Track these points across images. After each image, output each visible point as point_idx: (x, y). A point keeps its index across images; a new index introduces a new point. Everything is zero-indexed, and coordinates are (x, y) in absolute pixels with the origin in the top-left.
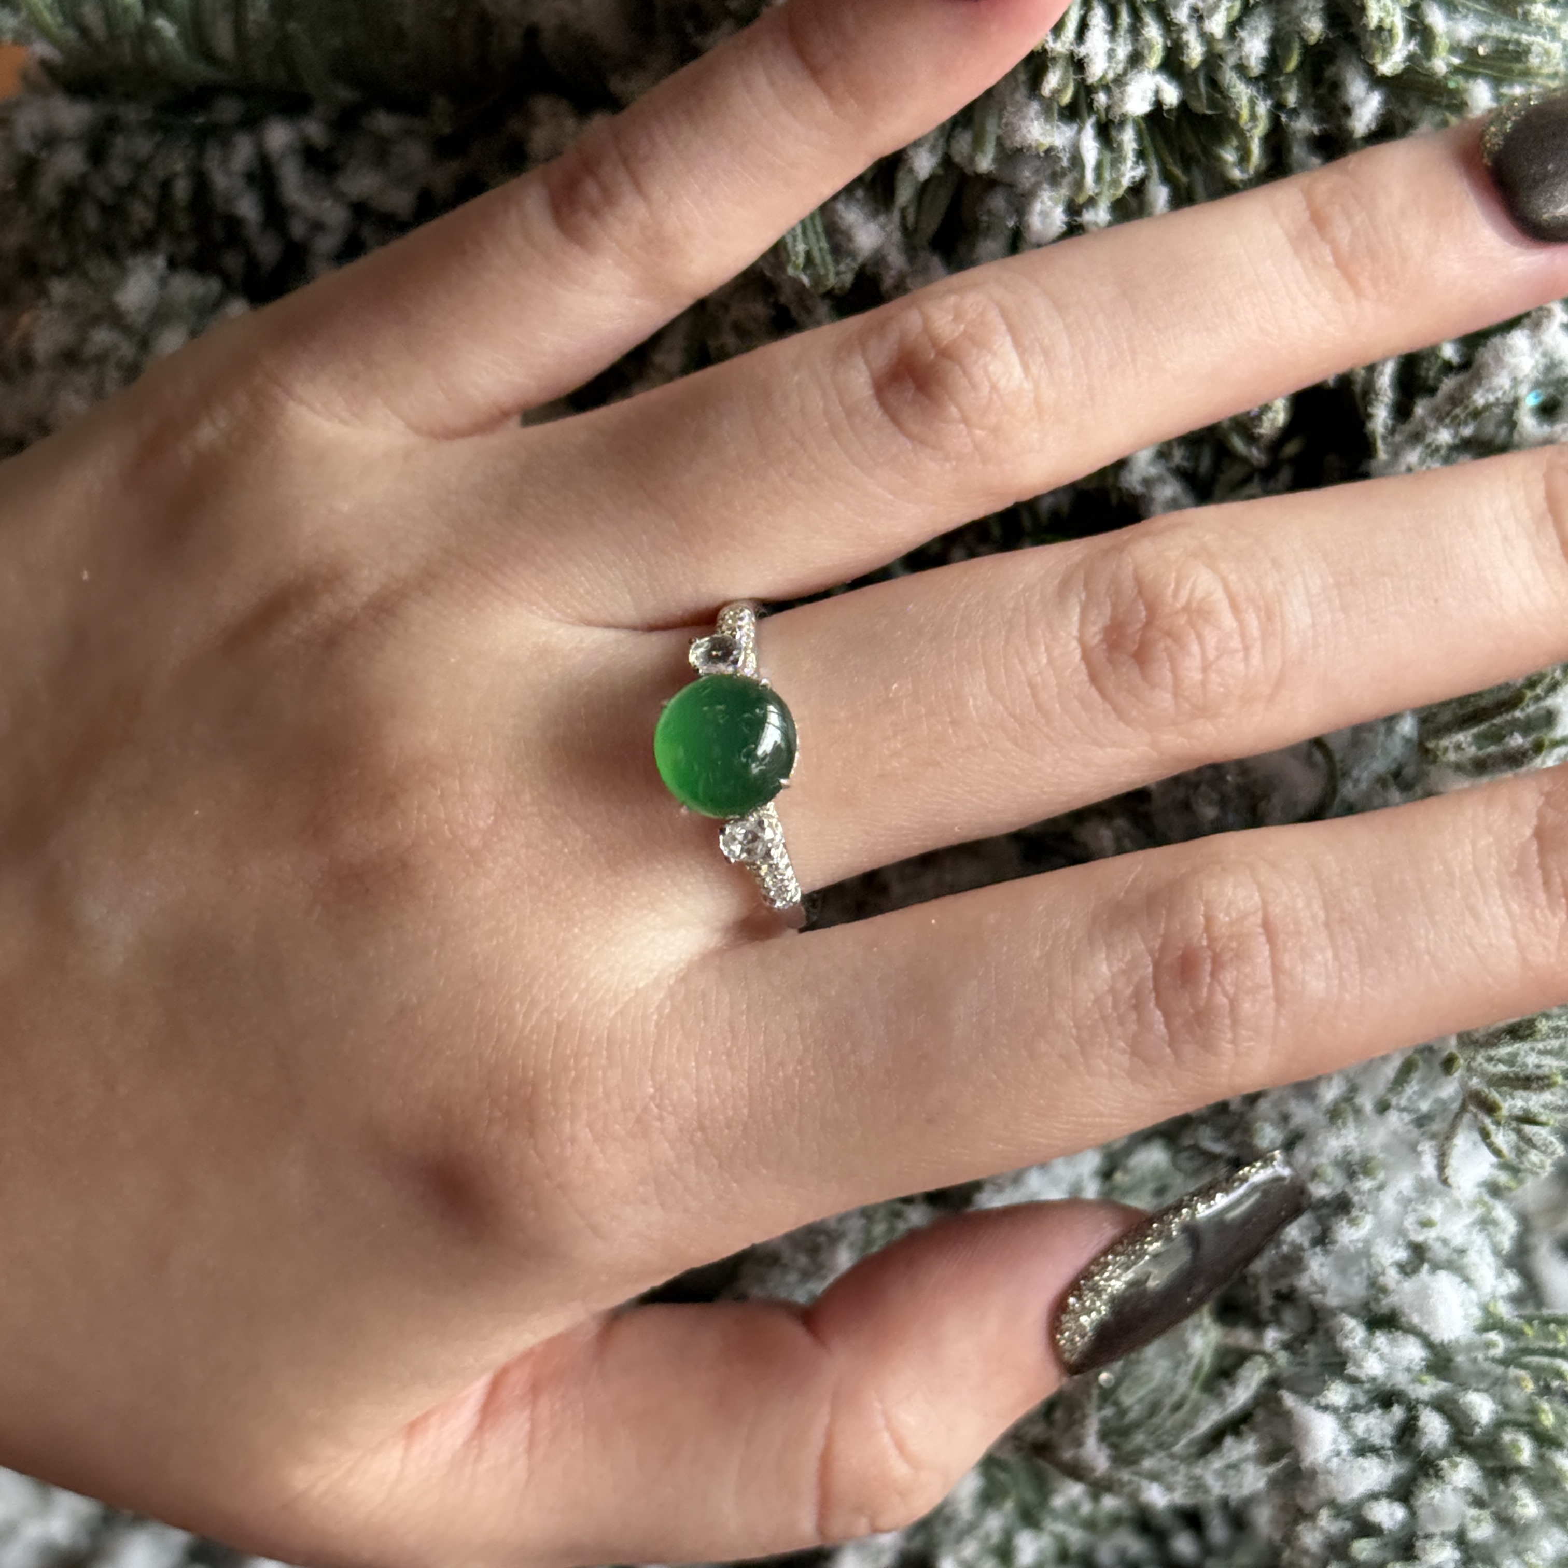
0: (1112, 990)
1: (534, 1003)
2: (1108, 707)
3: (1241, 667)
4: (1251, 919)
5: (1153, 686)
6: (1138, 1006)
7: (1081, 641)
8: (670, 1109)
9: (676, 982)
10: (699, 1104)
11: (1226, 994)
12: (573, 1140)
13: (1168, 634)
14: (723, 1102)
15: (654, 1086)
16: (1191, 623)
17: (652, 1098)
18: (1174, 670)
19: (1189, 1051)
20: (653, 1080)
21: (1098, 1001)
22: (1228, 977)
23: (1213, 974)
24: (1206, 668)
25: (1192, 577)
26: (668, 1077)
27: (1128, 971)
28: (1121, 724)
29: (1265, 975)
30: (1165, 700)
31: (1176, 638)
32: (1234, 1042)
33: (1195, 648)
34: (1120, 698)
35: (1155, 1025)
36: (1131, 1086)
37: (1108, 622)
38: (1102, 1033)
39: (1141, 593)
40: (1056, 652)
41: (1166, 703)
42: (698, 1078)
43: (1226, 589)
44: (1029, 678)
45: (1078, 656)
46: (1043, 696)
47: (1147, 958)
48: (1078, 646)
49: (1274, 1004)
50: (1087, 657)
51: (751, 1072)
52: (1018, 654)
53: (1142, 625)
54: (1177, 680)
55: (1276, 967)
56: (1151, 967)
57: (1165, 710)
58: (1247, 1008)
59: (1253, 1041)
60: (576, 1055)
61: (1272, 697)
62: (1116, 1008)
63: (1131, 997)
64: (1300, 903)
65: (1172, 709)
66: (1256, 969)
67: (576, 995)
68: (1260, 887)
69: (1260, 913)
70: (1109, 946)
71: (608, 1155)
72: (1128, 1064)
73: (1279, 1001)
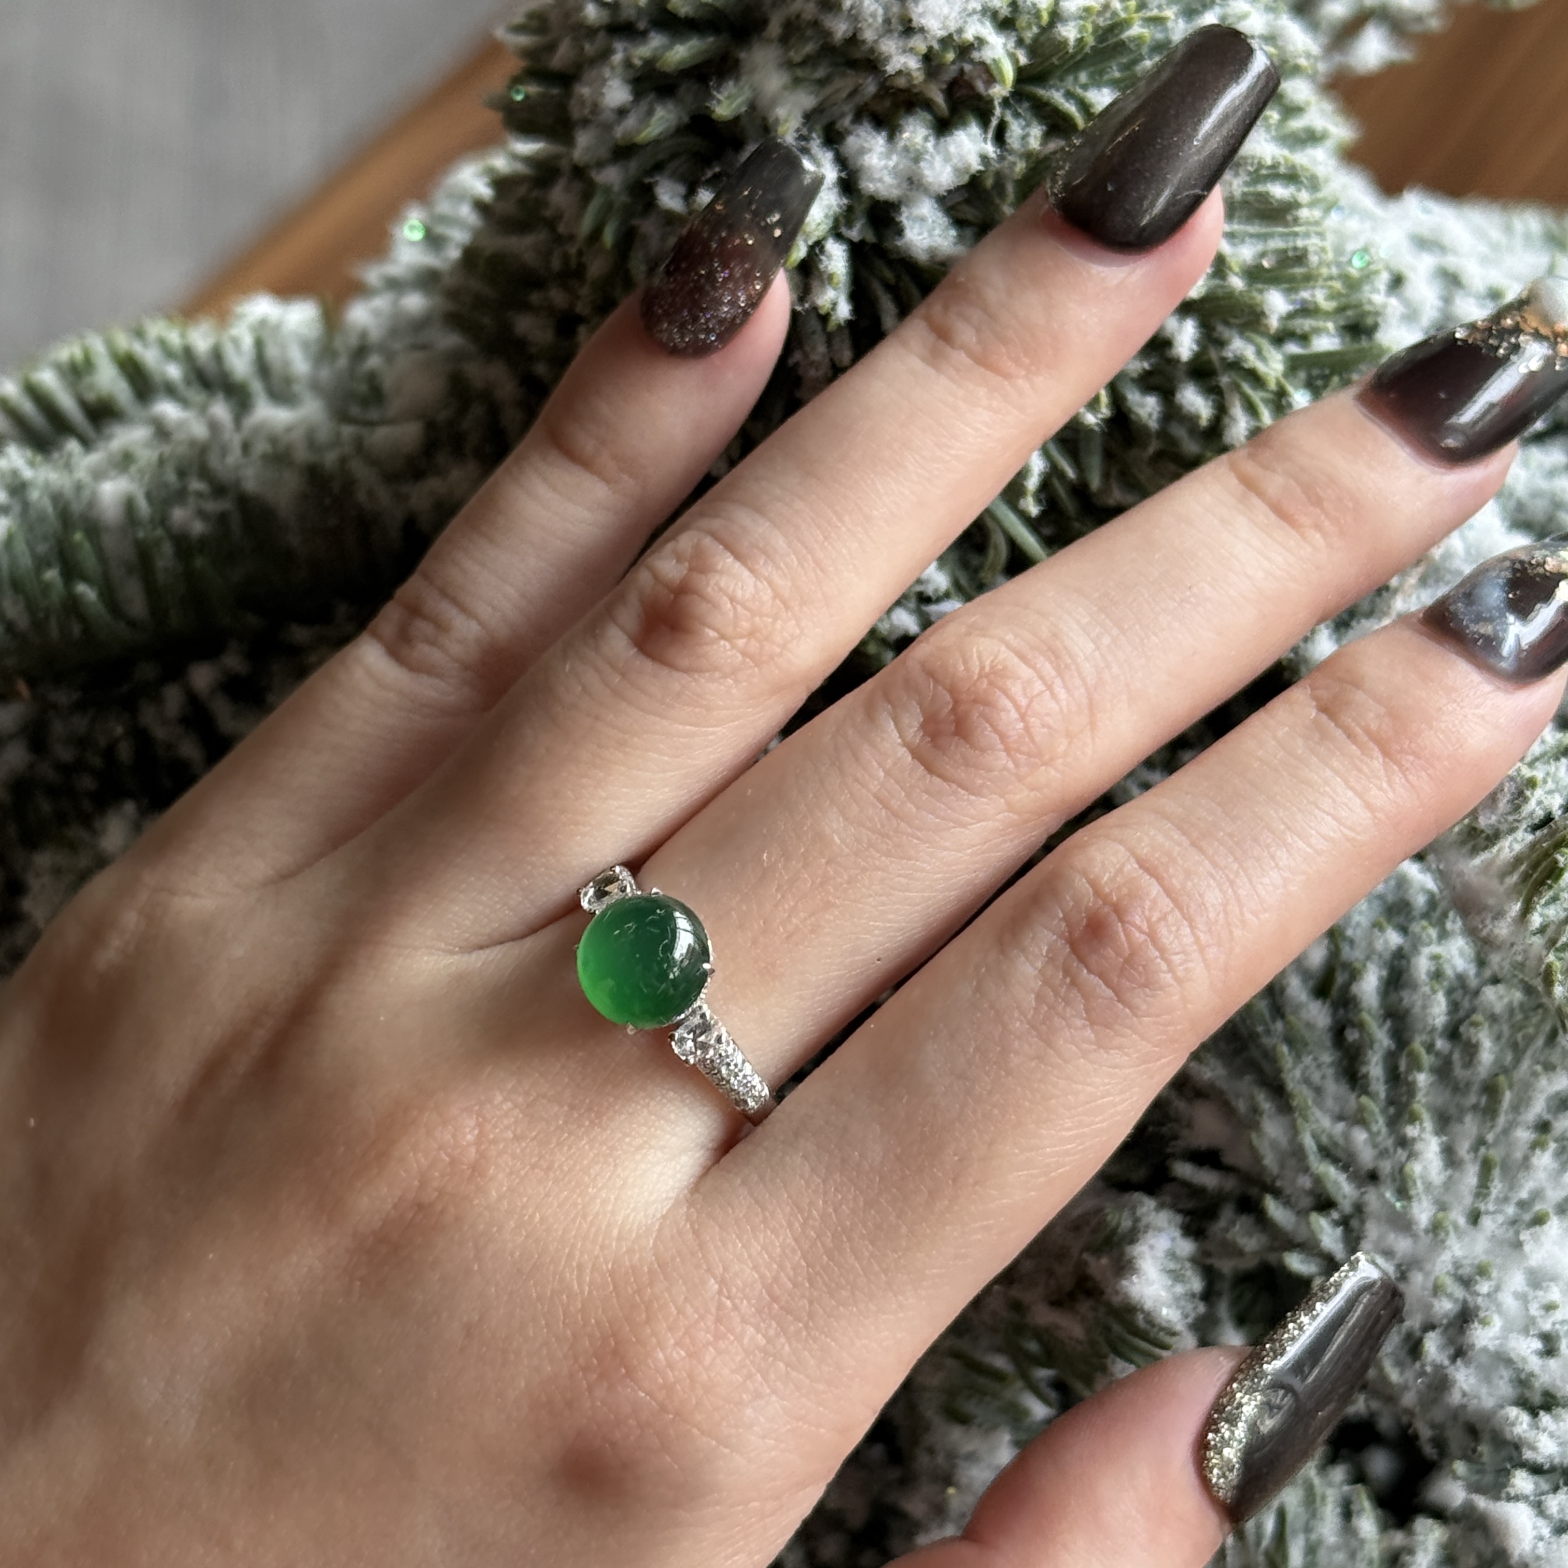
0: (1047, 983)
1: (580, 1268)
2: (954, 786)
3: (1053, 705)
4: (1127, 867)
5: (983, 751)
6: (1074, 983)
7: (906, 744)
8: (739, 1295)
10: (762, 1277)
11: (1142, 932)
12: (670, 1365)
13: (975, 701)
14: (781, 1267)
15: (716, 1282)
16: (991, 684)
17: (720, 1292)
18: (996, 730)
19: (1139, 998)
20: (713, 1277)
21: (1039, 998)
22: (1136, 918)
23: (1121, 921)
24: (1023, 717)
25: (975, 650)
26: (726, 1269)
27: (1051, 959)
28: (972, 798)
29: (1165, 903)
30: (1002, 760)
31: (985, 702)
32: (1171, 970)
33: (1005, 702)
34: (961, 774)
35: (1098, 990)
36: (1105, 1055)
37: (922, 719)
38: (1058, 1022)
39: (936, 681)
40: (889, 763)
41: (1004, 762)
42: (750, 1256)
43: (1008, 646)
44: (875, 796)
45: (910, 758)
46: (895, 804)
47: (1061, 942)
48: (904, 749)
49: (1185, 922)
50: (916, 754)
51: (790, 1225)
52: (856, 780)
53: (950, 706)
54: (1003, 737)
55: (1168, 892)
56: (1068, 946)
57: (1005, 768)
58: (1165, 935)
59: (1186, 961)
60: (638, 1291)
61: (1093, 724)
62: (1056, 994)
63: (1065, 977)
64: (1160, 838)
65: (1011, 765)
66: (1154, 902)
67: (614, 1243)
68: (1121, 842)
69: (1132, 859)
70: (1024, 951)
71: (707, 1363)
72: (1093, 1036)
73: (1188, 918)
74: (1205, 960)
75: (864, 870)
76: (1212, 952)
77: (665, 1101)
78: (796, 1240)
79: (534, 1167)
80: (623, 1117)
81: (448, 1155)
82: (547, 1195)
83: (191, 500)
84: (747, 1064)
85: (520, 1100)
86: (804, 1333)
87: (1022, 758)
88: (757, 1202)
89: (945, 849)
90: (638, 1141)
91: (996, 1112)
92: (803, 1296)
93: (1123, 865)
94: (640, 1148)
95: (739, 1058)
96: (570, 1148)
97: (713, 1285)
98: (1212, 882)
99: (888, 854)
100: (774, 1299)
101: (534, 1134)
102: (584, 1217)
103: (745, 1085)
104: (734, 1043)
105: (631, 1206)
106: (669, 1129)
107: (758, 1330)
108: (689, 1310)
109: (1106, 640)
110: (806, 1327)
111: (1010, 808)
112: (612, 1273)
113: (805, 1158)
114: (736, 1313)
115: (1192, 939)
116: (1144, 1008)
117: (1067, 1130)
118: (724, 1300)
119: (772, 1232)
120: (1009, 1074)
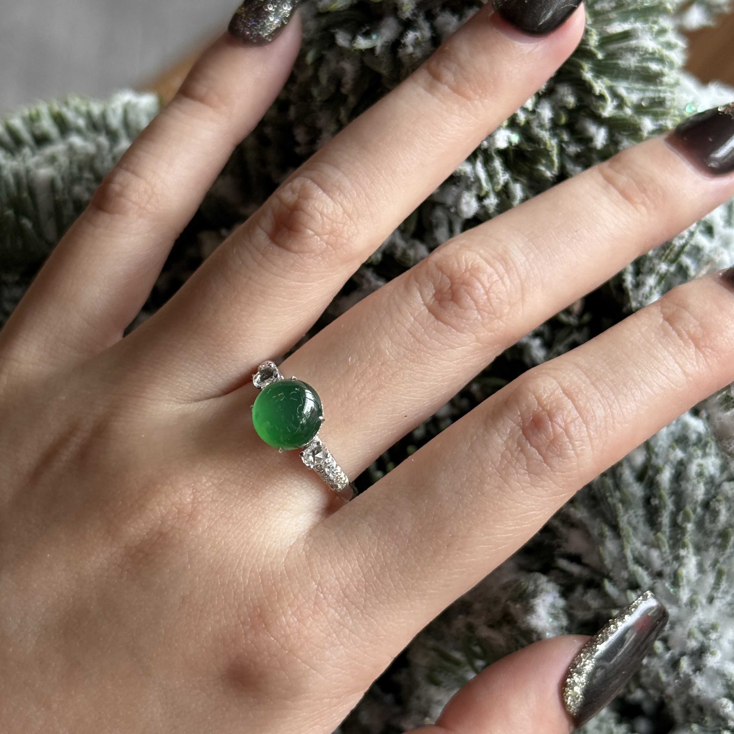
0: (507, 448)
1: (245, 570)
2: (450, 328)
3: (503, 288)
4: (557, 392)
6: (522, 450)
7: (425, 304)
8: (328, 592)
10: (341, 584)
11: (561, 427)
12: (288, 624)
13: (462, 283)
14: (351, 579)
15: (316, 584)
16: (471, 275)
17: (317, 589)
18: (473, 299)
19: (555, 462)
20: (314, 581)
21: (503, 456)
22: (559, 420)
23: (551, 420)
24: (487, 293)
25: (463, 257)
26: (322, 577)
27: (511, 437)
28: (459, 334)
29: (575, 413)
30: (475, 314)
31: (466, 283)
32: (574, 449)
34: (454, 321)
35: (534, 455)
36: (535, 490)
37: (434, 291)
38: (512, 470)
39: (443, 272)
40: (416, 314)
41: (476, 316)
42: (335, 572)
43: (481, 256)
44: (409, 331)
45: (427, 311)
46: (418, 335)
47: (518, 428)
48: (425, 307)
49: (584, 425)
50: (431, 310)
51: (358, 560)
52: (398, 321)
53: (450, 285)
54: (476, 303)
55: (577, 407)
56: (521, 430)
57: (476, 319)
58: (573, 430)
59: (582, 445)
60: (274, 584)
61: (523, 299)
62: (513, 455)
63: (518, 447)
64: (576, 379)
65: (479, 317)
66: (569, 412)
67: (263, 558)
68: (554, 378)
69: (560, 389)
70: (498, 430)
71: (308, 625)
72: (529, 479)
73: (586, 422)
74: (592, 446)
75: (401, 369)
76: (596, 442)
77: (292, 485)
78: (361, 567)
79: (222, 516)
80: (270, 493)
81: (176, 508)
82: (228, 531)
84: (339, 467)
85: (216, 481)
86: (361, 616)
87: (486, 314)
88: (341, 545)
89: (443, 360)
90: (277, 506)
91: (474, 513)
92: (361, 596)
93: (555, 390)
94: (279, 509)
96: (241, 508)
97: (314, 585)
98: (600, 405)
99: (413, 361)
100: (346, 596)
101: (222, 499)
102: (248, 544)
103: (337, 478)
104: (332, 456)
105: (274, 540)
106: (294, 500)
107: (336, 612)
108: (300, 597)
109: (532, 256)
110: (362, 612)
111: (478, 340)
112: (261, 574)
113: (370, 525)
114: (325, 601)
115: (586, 434)
116: (558, 467)
117: (510, 526)
118: (320, 593)
119: (348, 561)
120: (483, 494)
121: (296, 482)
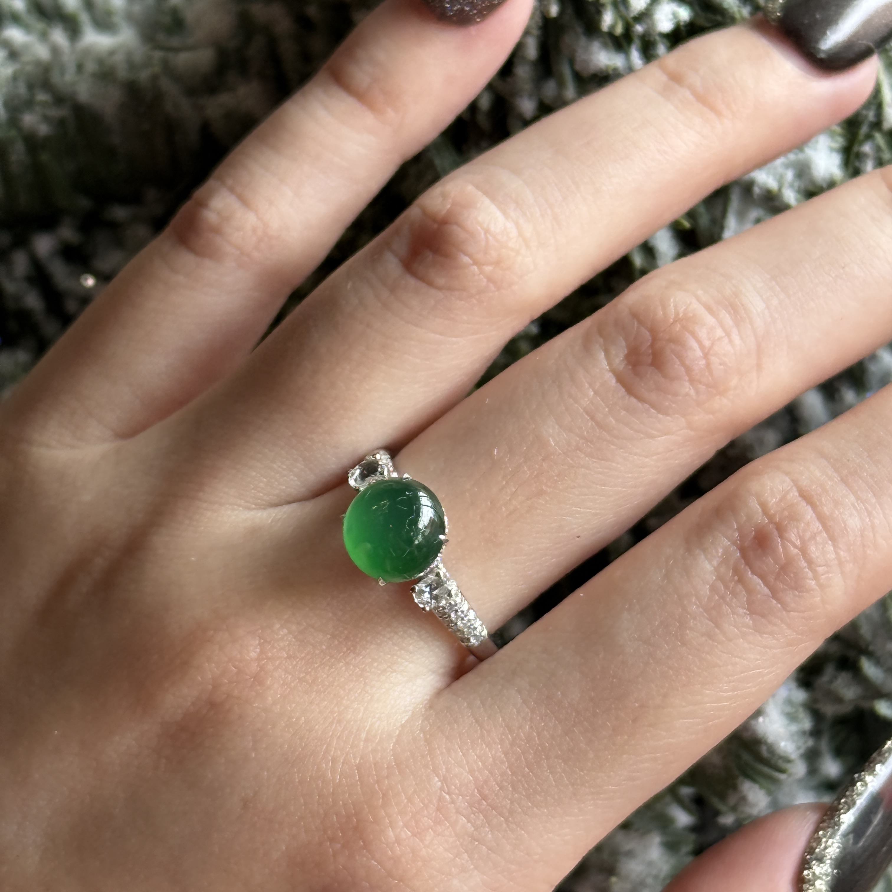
0: (720, 578)
1: (334, 760)
2: (647, 406)
3: (730, 348)
4: (790, 495)
5: (673, 380)
6: (741, 580)
7: (612, 371)
8: (457, 791)
9: (426, 710)
11: (795, 546)
12: (398, 841)
13: (669, 340)
14: (491, 773)
15: (440, 781)
16: (683, 328)
17: (442, 789)
18: (683, 365)
19: (789, 597)
20: (437, 776)
21: (713, 589)
22: (793, 536)
23: (781, 536)
24: (706, 356)
25: (672, 300)
26: (448, 770)
27: (725, 561)
28: (660, 416)
29: (817, 526)
30: (686, 388)
31: (675, 340)
32: (816, 577)
33: (694, 344)
34: (653, 397)
35: (758, 587)
36: (760, 638)
37: (626, 351)
38: (725, 608)
39: (640, 322)
40: (597, 385)
41: (688, 390)
42: (468, 763)
43: (698, 300)
44: (585, 409)
45: (614, 381)
46: (599, 416)
47: (733, 548)
48: (611, 374)
49: (830, 542)
50: (620, 379)
51: (502, 741)
52: (571, 396)
53: (649, 344)
54: (688, 370)
55: (821, 518)
56: (738, 552)
57: (687, 395)
58: (813, 550)
59: (828, 572)
60: (378, 782)
61: (759, 366)
62: (727, 587)
63: (733, 575)
64: (818, 473)
65: (692, 392)
66: (808, 524)
67: (362, 743)
68: (787, 474)
69: (794, 489)
70: (704, 550)
71: (427, 843)
72: (751, 622)
73: (832, 538)
74: (842, 573)
75: (571, 467)
76: (849, 567)
78: (506, 754)
79: (301, 680)
80: (373, 647)
81: (235, 666)
82: (311, 703)
83: (38, 108)
84: (471, 611)
85: (294, 628)
86: (505, 825)
87: (702, 387)
88: (477, 721)
89: (636, 454)
90: (384, 666)
91: (671, 672)
92: (506, 797)
93: (788, 492)
94: (384, 671)
95: (465, 606)
96: (331, 667)
97: (437, 782)
98: (854, 512)
99: (591, 456)
100: (484, 797)
101: (303, 655)
102: (339, 722)
103: (469, 628)
104: (462, 594)
105: (377, 716)
106: (408, 657)
107: (469, 821)
108: (417, 800)
109: (775, 302)
110: (506, 820)
111: (690, 426)
112: (359, 767)
113: (519, 691)
114: (453, 805)
115: (833, 556)
116: (793, 605)
117: (724, 691)
118: (444, 794)
119: (487, 746)
120: (684, 644)
121: (411, 631)
